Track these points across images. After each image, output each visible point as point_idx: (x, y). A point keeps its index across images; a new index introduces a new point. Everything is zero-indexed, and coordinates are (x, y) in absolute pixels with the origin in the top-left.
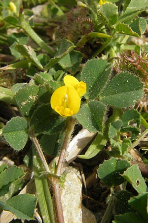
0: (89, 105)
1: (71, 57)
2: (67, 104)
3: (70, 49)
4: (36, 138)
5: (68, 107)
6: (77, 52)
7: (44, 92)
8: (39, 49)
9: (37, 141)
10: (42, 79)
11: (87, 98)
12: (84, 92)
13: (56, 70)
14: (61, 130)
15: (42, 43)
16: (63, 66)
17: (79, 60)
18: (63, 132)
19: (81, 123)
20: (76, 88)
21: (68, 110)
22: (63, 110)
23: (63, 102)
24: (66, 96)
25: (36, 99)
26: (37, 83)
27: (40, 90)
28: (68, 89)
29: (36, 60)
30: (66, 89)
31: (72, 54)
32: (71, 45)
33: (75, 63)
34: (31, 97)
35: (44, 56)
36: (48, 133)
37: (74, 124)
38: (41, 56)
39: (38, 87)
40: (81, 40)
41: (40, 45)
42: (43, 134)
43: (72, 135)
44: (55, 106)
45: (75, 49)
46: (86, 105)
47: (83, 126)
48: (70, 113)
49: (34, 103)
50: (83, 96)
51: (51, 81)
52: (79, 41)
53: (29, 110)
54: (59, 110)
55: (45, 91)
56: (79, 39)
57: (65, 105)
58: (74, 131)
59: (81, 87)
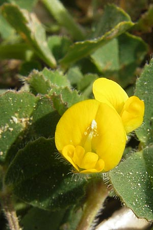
0: (145, 155)
1: (120, 49)
2: (94, 143)
3: (119, 26)
4: (14, 213)
5: (94, 151)
6: (135, 40)
7: (47, 112)
8: (55, 28)
9: (16, 218)
10: (47, 83)
11: (142, 139)
12: (136, 123)
13: (84, 72)
14: (74, 203)
15: (62, 14)
16: (100, 64)
17: (136, 57)
18: (78, 207)
19: (119, 193)
20: (119, 110)
21: (92, 157)
22: (82, 157)
23: (84, 139)
24: (94, 125)
25: (27, 124)
26: (34, 90)
27: (38, 106)
28: (100, 107)
29: (45, 45)
30: (96, 109)
31: (123, 40)
32: (124, 18)
33: (127, 62)
34: (16, 120)
35: (63, 41)
36: (43, 205)
37: (104, 193)
38: (56, 40)
39: (35, 98)
40: (147, 14)
41: (58, 17)
42: (31, 207)
43: (96, 218)
44: (64, 145)
45: (131, 30)
46: (139, 154)
47: (124, 200)
48: (97, 167)
49: (21, 134)
50: (133, 132)
51: (66, 89)
52: (143, 16)
53: (8, 147)
54: (72, 156)
55: (48, 109)
56: (144, 11)
57: (88, 144)
58: (103, 211)
59: (132, 109)
